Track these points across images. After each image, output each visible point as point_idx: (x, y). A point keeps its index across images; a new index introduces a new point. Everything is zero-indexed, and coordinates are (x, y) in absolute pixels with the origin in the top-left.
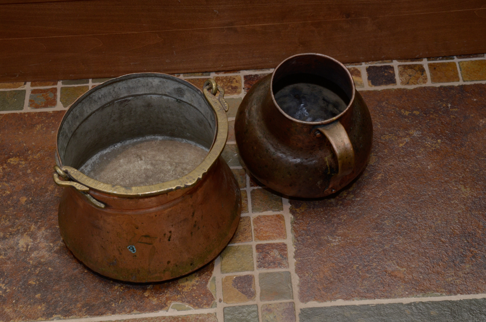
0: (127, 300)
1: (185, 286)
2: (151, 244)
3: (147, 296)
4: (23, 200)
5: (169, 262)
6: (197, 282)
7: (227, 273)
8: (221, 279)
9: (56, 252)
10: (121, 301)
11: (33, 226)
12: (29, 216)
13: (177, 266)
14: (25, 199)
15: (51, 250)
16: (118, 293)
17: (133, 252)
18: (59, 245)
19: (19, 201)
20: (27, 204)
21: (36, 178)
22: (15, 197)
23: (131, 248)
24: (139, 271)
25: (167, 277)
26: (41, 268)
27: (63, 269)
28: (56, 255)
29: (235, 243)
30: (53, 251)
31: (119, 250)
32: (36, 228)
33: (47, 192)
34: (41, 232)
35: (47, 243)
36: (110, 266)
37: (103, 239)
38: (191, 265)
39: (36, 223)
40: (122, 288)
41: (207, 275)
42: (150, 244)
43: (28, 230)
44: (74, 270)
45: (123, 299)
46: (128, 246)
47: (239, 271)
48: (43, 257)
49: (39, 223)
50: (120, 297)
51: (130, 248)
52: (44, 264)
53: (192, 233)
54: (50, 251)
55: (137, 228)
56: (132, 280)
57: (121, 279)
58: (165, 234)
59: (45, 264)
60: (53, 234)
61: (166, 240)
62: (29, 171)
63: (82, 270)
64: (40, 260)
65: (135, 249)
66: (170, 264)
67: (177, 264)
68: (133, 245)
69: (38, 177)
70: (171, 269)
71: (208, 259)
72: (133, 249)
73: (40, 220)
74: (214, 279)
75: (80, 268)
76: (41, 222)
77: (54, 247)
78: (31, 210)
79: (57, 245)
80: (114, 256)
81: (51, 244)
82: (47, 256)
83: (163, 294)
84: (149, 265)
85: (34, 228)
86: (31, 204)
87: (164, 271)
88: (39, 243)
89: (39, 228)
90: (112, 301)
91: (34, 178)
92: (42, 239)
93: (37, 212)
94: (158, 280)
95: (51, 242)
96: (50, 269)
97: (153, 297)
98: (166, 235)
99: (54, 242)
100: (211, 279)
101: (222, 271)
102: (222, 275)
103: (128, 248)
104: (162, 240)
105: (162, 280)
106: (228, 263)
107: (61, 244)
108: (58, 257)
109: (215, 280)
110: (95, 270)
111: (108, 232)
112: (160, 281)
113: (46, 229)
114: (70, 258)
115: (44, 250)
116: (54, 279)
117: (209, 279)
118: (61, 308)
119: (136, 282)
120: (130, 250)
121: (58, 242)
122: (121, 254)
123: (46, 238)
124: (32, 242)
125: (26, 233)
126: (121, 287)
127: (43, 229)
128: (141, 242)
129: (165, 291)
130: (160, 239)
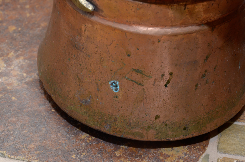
0: (93, 155)
1: (169, 156)
2: (142, 85)
3: (118, 155)
4: (12, 28)
5: (157, 117)
6: (186, 154)
7: (225, 153)
8: (217, 159)
9: (27, 83)
10: (84, 154)
11: (12, 53)
12: (11, 43)
13: (166, 125)
14: (14, 28)
15: (23, 80)
16: (83, 144)
17: (115, 91)
18: (33, 77)
19: (7, 28)
20: (14, 33)
21: (33, 14)
22: (4, 24)
23: (114, 84)
24: (116, 119)
25: (150, 136)
26: (4, 95)
27: (28, 102)
28: (26, 86)
29: (239, 121)
30: (24, 81)
31: (97, 84)
32: (15, 55)
33: (38, 27)
34: (18, 61)
35: (20, 71)
36: (81, 105)
37: (80, 65)
38: (185, 129)
39: (16, 51)
40: (90, 139)
41: (199, 150)
42: (140, 84)
43: (5, 56)
44: (40, 105)
45: (88, 152)
46: (111, 80)
47: (242, 156)
48: (11, 84)
49: (19, 52)
50: (85, 149)
51: (112, 84)
52: (9, 92)
53: (197, 85)
54: (21, 81)
55: (129, 56)
56: (105, 129)
57: (91, 124)
58: (163, 75)
59: (11, 92)
60: (30, 66)
61: (163, 83)
62: (28, 6)
63: (49, 108)
64: (6, 87)
65: (118, 87)
66: (158, 120)
67: (168, 122)
68: (117, 80)
69: (34, 12)
70: (158, 128)
71: (206, 128)
72: (116, 86)
73: (21, 50)
74: (207, 157)
75: (48, 105)
76: (22, 51)
77: (26, 77)
78: (15, 39)
79: (31, 77)
80: (90, 93)
81: (25, 75)
82: (15, 85)
83: (139, 158)
84: (131, 114)
85: (12, 55)
86: (18, 34)
87: (149, 127)
88: (12, 70)
89: (17, 57)
90: (74, 151)
91: (30, 13)
92: (17, 68)
93: (22, 41)
94: (137, 138)
95: (25, 72)
96: (14, 98)
97: (125, 159)
98: (165, 77)
99: (28, 73)
100: (203, 155)
101: (219, 150)
102: (218, 154)
103: (110, 83)
104: (156, 83)
105: (142, 140)
106: (228, 142)
107: (35, 77)
108: (27, 88)
109: (209, 159)
110: (63, 108)
111: (89, 56)
112: (140, 139)
113: (25, 59)
114: (40, 93)
115: (15, 78)
116: (14, 110)
117: (201, 155)
118: (9, 144)
119: (109, 133)
120: (111, 86)
121: (33, 74)
122: (98, 90)
123: (21, 67)
124: (5, 67)
125: (2, 58)
126: (89, 137)
127: (22, 58)
128: (128, 79)
129: (143, 156)
130: (155, 80)
